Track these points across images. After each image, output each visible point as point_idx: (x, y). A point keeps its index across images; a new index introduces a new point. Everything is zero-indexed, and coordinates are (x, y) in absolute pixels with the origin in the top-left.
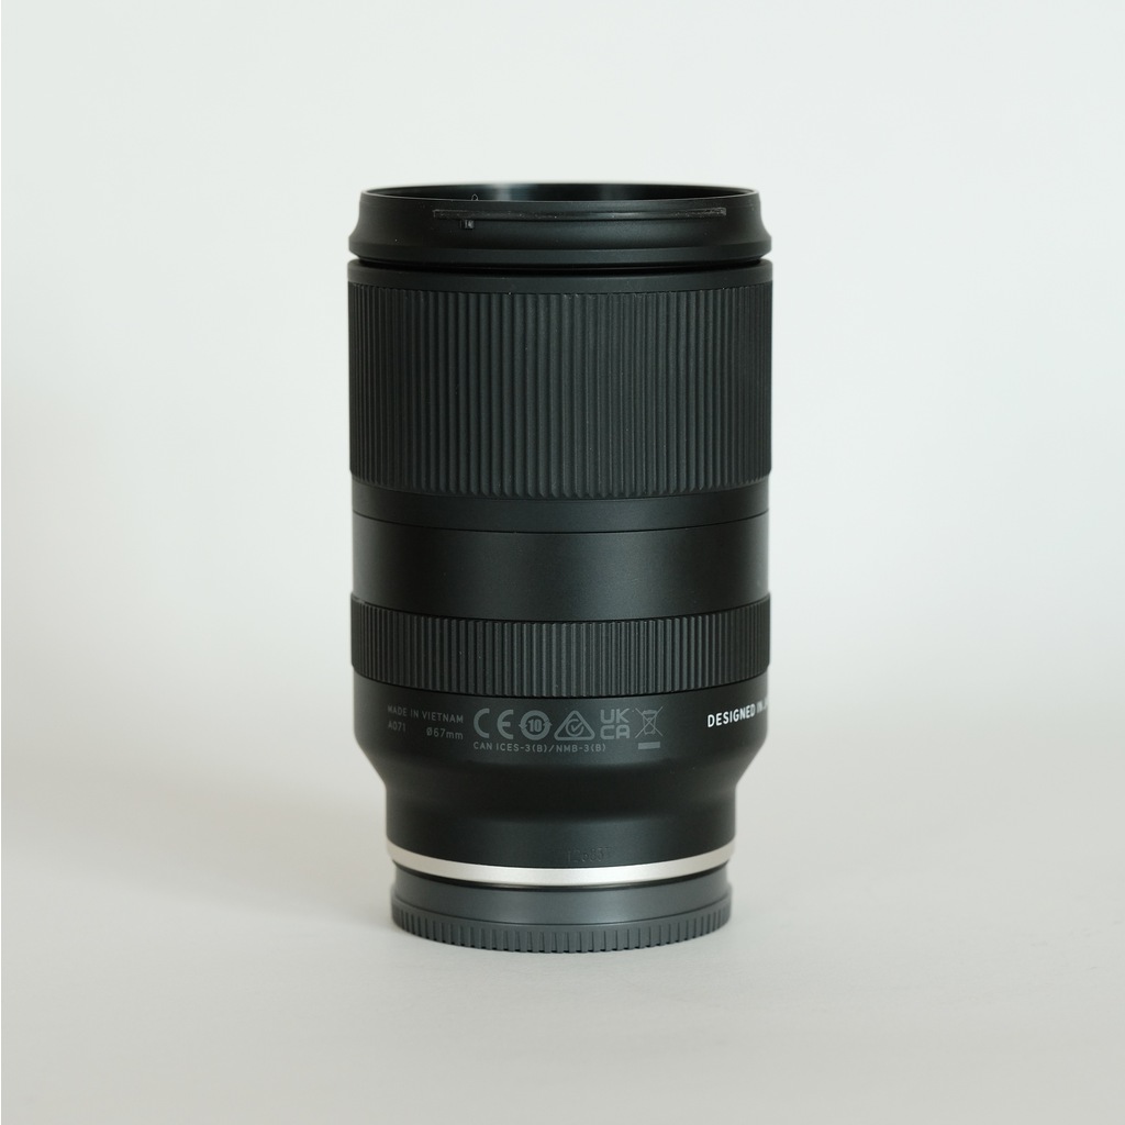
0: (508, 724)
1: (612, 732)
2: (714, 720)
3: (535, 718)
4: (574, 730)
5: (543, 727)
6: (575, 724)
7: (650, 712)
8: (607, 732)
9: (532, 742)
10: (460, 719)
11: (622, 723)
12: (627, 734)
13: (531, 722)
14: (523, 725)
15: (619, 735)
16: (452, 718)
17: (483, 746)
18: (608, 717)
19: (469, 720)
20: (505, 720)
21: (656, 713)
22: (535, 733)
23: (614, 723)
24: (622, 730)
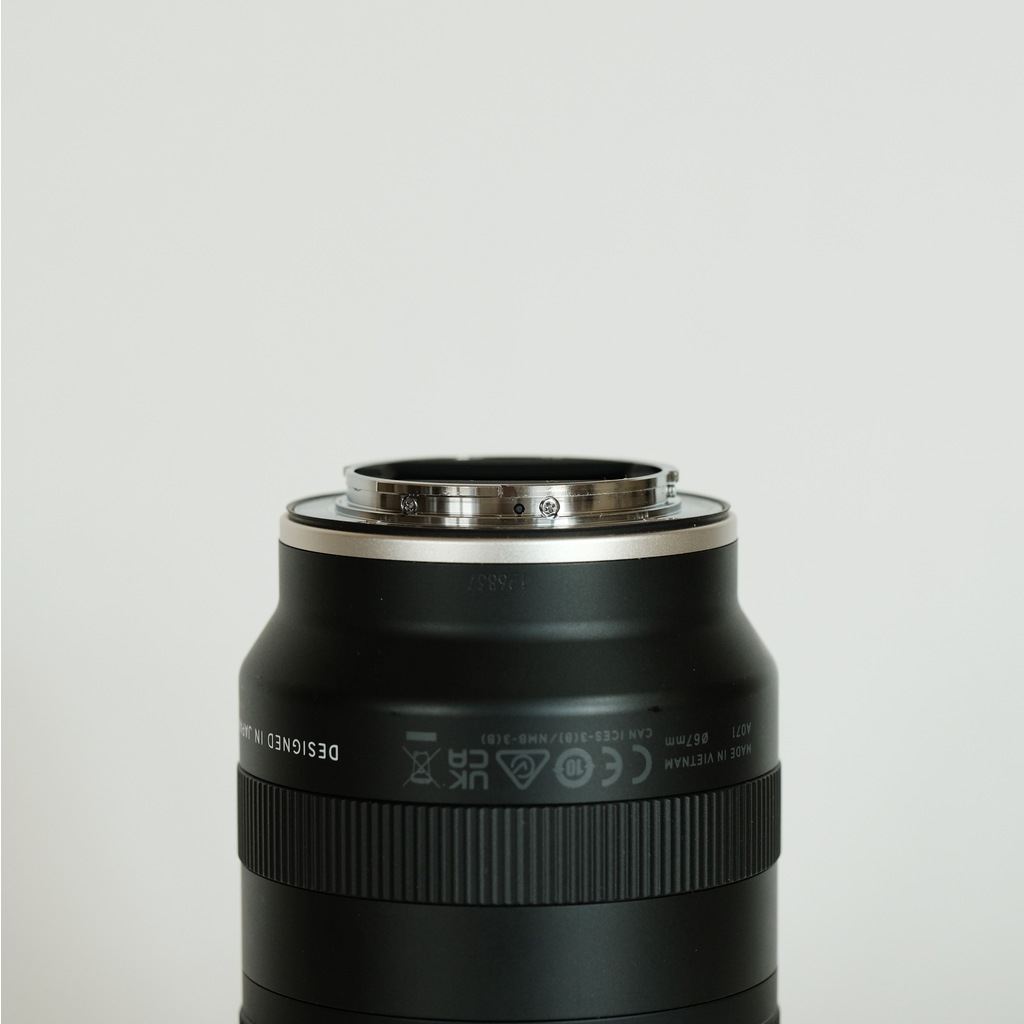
0: (609, 766)
1: (472, 759)
2: (331, 752)
3: (575, 778)
4: (524, 764)
5: (564, 766)
6: (522, 771)
7: (421, 781)
8: (479, 759)
9: (579, 745)
10: (669, 764)
11: (459, 771)
12: (452, 755)
13: (580, 772)
14: (590, 767)
15: (463, 755)
16: (677, 762)
17: (641, 734)
18: (479, 780)
19: (658, 765)
20: (612, 772)
21: (413, 779)
22: (575, 758)
23: (469, 770)
24: (458, 760)
